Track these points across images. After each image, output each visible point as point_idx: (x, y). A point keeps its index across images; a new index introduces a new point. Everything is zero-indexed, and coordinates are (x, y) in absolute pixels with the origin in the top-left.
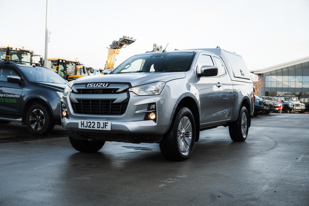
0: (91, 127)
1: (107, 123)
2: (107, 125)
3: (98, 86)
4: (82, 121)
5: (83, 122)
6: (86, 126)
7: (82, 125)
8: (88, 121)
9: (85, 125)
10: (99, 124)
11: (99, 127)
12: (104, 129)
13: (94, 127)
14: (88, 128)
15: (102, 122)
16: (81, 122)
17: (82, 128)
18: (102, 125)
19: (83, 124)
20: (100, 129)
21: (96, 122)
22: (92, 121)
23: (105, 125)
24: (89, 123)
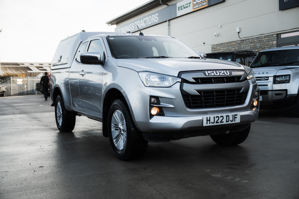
0: (219, 122)
1: (237, 115)
2: (236, 118)
3: (221, 74)
4: (208, 116)
5: (210, 117)
6: (213, 122)
7: (208, 122)
8: (216, 116)
9: (212, 120)
10: (228, 117)
11: (228, 120)
12: (234, 122)
13: (223, 122)
14: (215, 124)
15: (231, 115)
16: (207, 118)
17: (208, 125)
18: (231, 119)
19: (209, 120)
20: (230, 122)
21: (224, 115)
22: (219, 115)
23: (235, 117)
24: (216, 117)
